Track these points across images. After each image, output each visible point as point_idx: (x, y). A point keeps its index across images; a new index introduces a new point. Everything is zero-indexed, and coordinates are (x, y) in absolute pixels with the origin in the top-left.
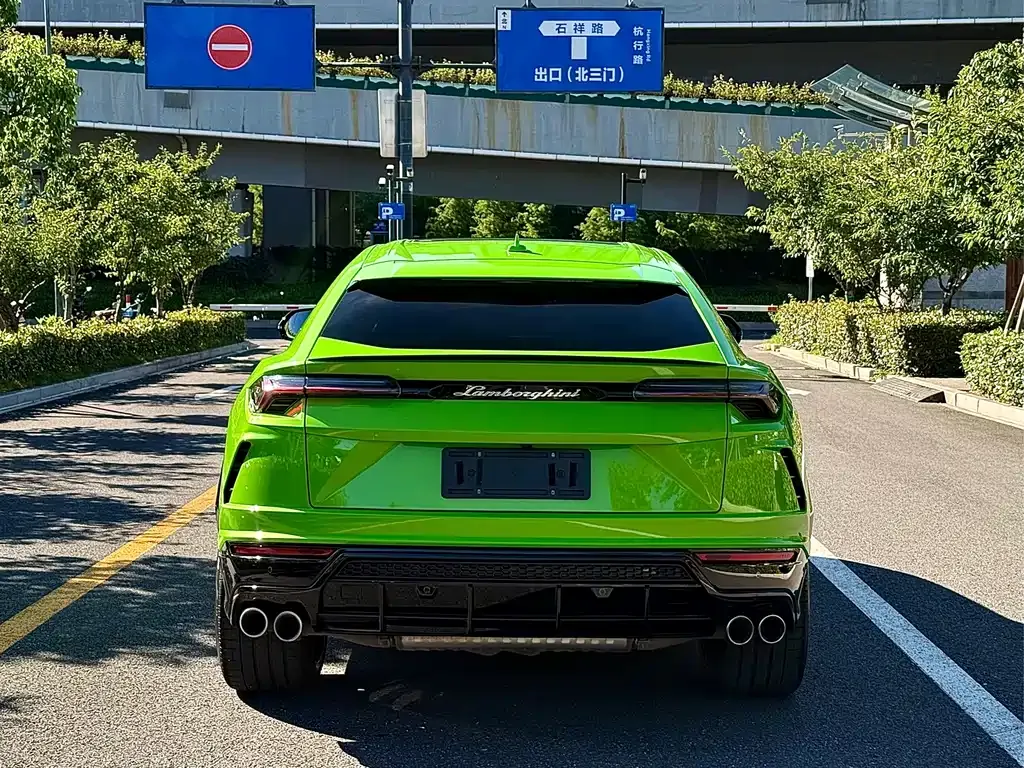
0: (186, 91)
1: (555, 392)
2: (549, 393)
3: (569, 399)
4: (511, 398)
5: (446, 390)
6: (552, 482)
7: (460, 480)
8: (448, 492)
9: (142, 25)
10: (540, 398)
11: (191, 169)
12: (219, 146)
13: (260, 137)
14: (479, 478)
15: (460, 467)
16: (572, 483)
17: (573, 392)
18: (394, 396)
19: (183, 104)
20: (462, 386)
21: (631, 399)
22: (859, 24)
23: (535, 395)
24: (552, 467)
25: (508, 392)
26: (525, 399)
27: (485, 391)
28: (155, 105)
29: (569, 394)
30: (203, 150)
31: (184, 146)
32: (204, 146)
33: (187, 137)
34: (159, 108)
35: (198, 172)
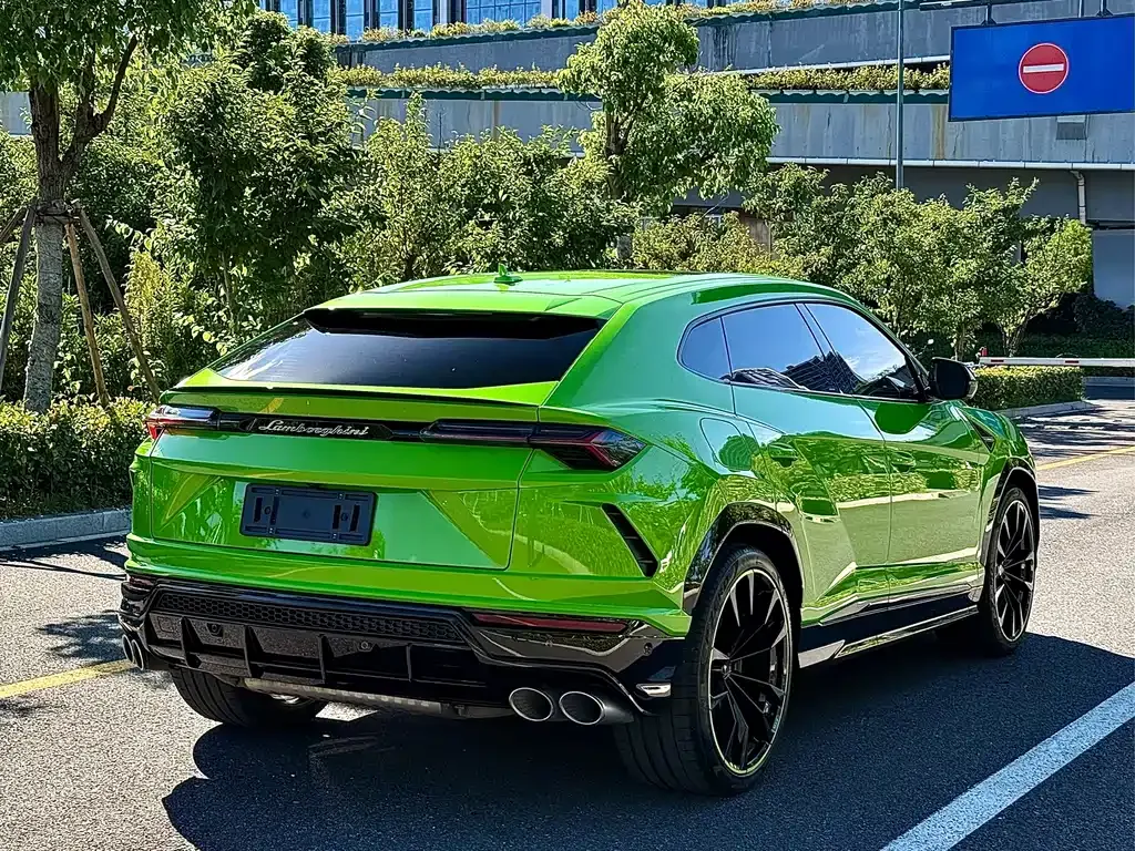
3: (357, 437)
4: (306, 433)
6: (336, 525)
7: (258, 517)
8: (246, 529)
10: (329, 435)
11: (994, 208)
12: (1036, 181)
14: (273, 516)
15: (259, 501)
16: (353, 528)
17: (362, 429)
20: (266, 419)
23: (326, 431)
24: (338, 508)
25: (301, 428)
26: (316, 435)
27: (283, 425)
28: (1048, 138)
29: (357, 432)
30: (1016, 188)
31: (1082, 182)
32: (1015, 181)
33: (1082, 171)
34: (1051, 140)
35: (1005, 211)
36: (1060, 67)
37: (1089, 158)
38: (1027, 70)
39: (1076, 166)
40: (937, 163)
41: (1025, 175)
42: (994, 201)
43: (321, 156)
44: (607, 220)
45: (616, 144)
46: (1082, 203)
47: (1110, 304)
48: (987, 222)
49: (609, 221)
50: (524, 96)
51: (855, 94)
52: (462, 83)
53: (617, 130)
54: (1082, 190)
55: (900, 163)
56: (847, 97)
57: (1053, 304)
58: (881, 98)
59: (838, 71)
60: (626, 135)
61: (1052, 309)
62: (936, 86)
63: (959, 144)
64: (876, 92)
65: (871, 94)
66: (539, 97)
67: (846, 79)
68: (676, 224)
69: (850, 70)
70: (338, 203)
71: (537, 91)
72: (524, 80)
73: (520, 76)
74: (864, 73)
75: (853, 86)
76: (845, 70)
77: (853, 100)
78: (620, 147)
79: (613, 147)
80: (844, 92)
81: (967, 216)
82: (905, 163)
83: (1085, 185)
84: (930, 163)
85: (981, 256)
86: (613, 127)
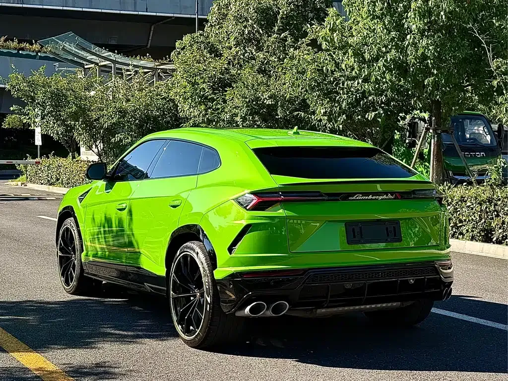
1: (387, 196)
2: (385, 197)
3: (391, 199)
4: (372, 199)
5: (346, 197)
6: (388, 235)
7: (354, 236)
8: (349, 242)
10: (382, 199)
14: (362, 235)
15: (354, 230)
16: (395, 235)
17: (393, 196)
18: (324, 200)
20: (353, 194)
21: (411, 199)
22: (21, 5)
23: (381, 198)
24: (387, 229)
25: (370, 197)
26: (377, 199)
27: (362, 196)
29: (391, 197)
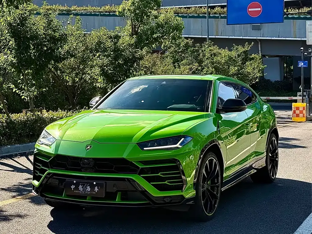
0: (260, 24)
9: (226, 4)
11: (241, 51)
12: (253, 43)
13: (285, 39)
19: (258, 29)
28: (249, 29)
30: (247, 45)
31: (259, 43)
32: (247, 43)
33: (260, 40)
34: (250, 30)
35: (244, 52)
36: (260, 9)
37: (262, 36)
38: (250, 10)
39: (258, 38)
40: (216, 37)
41: (250, 41)
42: (241, 49)
43: (57, 36)
44: (137, 55)
45: (134, 32)
46: (260, 49)
47: (269, 80)
48: (239, 56)
49: (137, 56)
50: (86, 15)
51: (191, 15)
52: (65, 11)
53: (135, 28)
54: (259, 45)
55: (208, 37)
56: (188, 16)
57: (257, 80)
58: (198, 17)
59: (185, 8)
60: (138, 29)
61: (257, 82)
62: (215, 13)
63: (222, 31)
64: (197, 15)
65: (195, 16)
66: (91, 15)
67: (188, 11)
68: (150, 56)
69: (189, 8)
70: (63, 50)
71: (90, 13)
72: (85, 10)
73: (84, 8)
74: (193, 9)
75: (190, 13)
76: (188, 8)
77: (190, 17)
78: (136, 33)
79: (134, 33)
80: (187, 15)
81: (234, 54)
82: (210, 37)
83: (261, 44)
84: (214, 37)
85: (239, 66)
86: (134, 27)
